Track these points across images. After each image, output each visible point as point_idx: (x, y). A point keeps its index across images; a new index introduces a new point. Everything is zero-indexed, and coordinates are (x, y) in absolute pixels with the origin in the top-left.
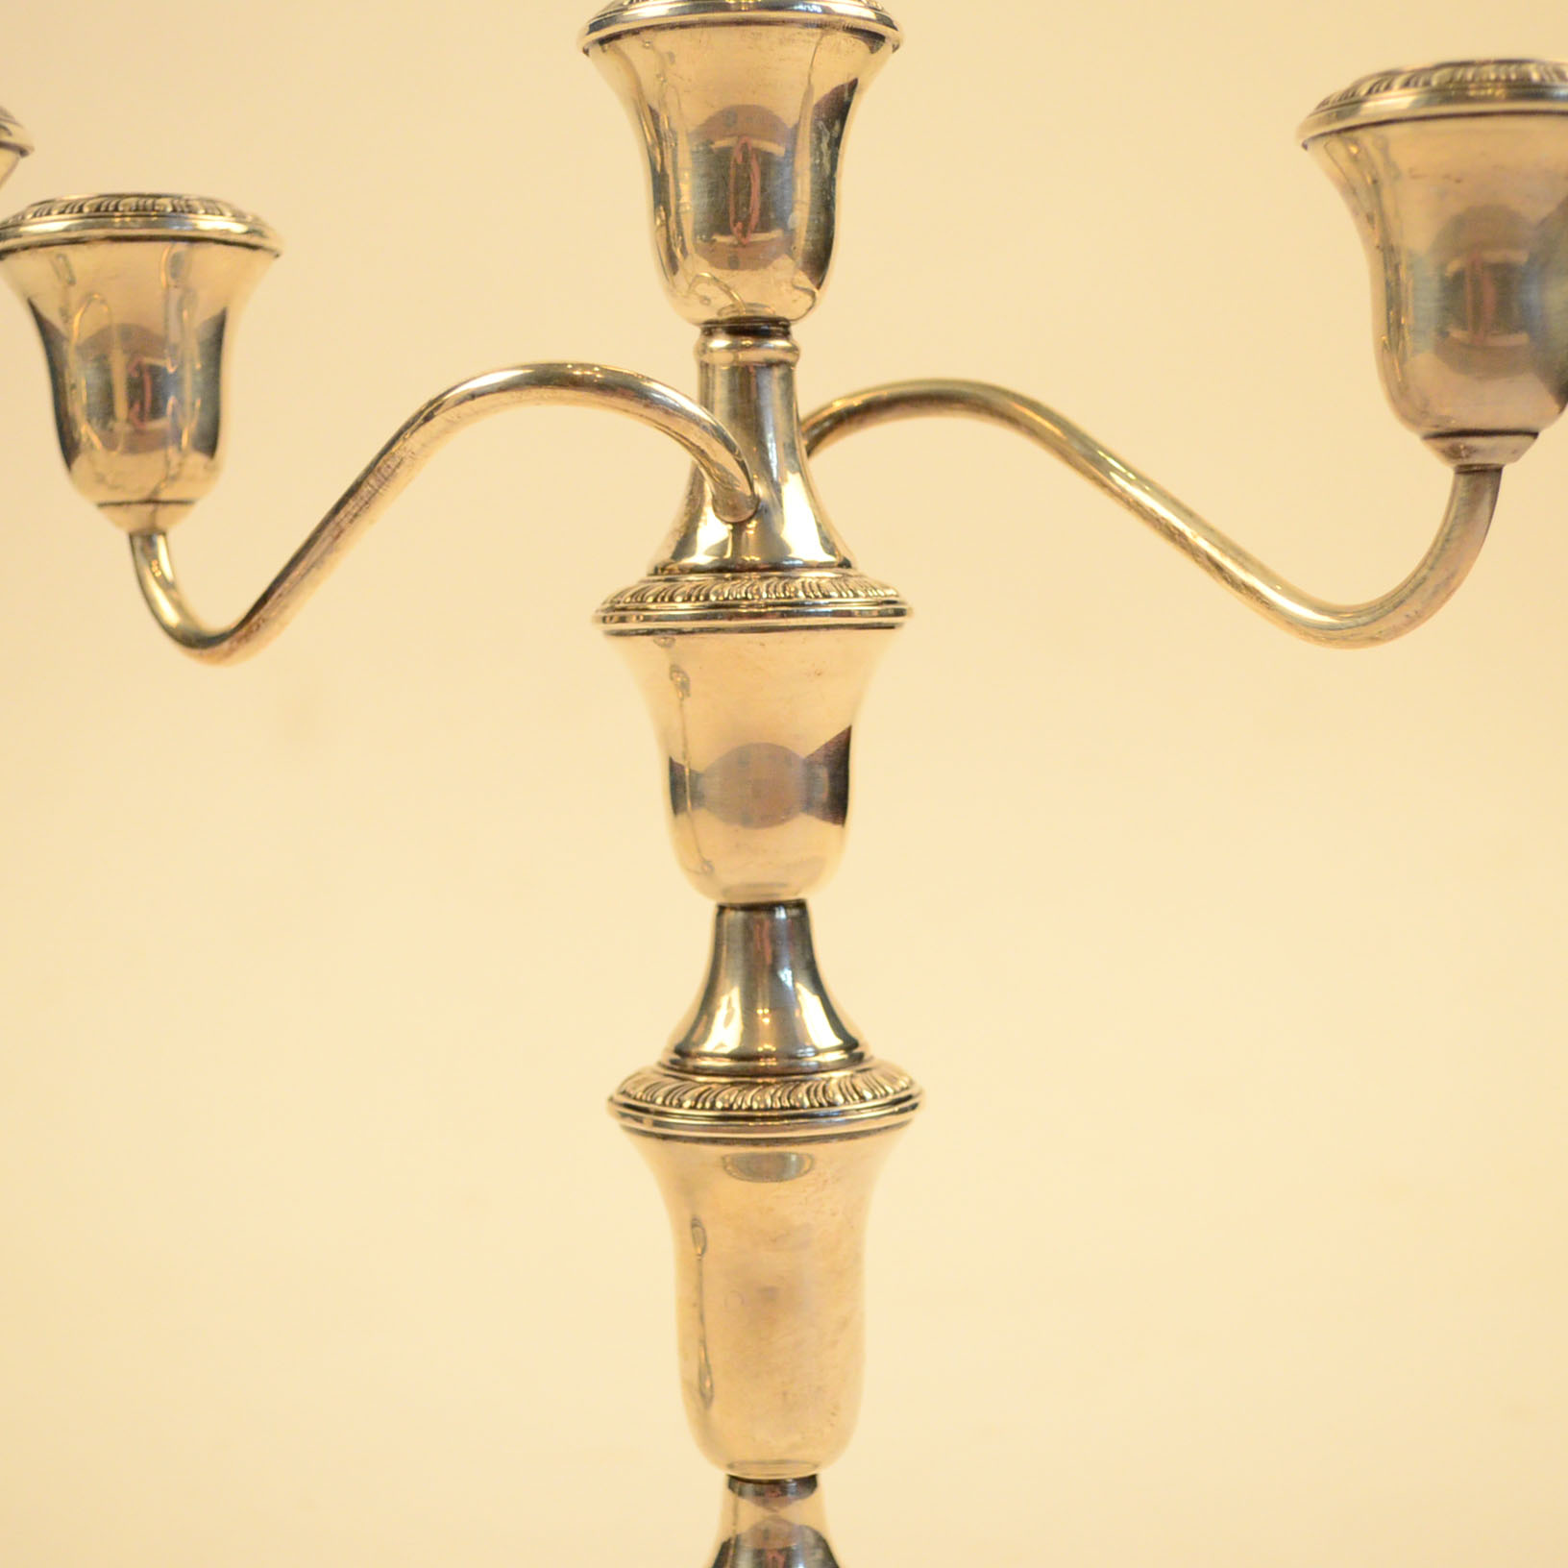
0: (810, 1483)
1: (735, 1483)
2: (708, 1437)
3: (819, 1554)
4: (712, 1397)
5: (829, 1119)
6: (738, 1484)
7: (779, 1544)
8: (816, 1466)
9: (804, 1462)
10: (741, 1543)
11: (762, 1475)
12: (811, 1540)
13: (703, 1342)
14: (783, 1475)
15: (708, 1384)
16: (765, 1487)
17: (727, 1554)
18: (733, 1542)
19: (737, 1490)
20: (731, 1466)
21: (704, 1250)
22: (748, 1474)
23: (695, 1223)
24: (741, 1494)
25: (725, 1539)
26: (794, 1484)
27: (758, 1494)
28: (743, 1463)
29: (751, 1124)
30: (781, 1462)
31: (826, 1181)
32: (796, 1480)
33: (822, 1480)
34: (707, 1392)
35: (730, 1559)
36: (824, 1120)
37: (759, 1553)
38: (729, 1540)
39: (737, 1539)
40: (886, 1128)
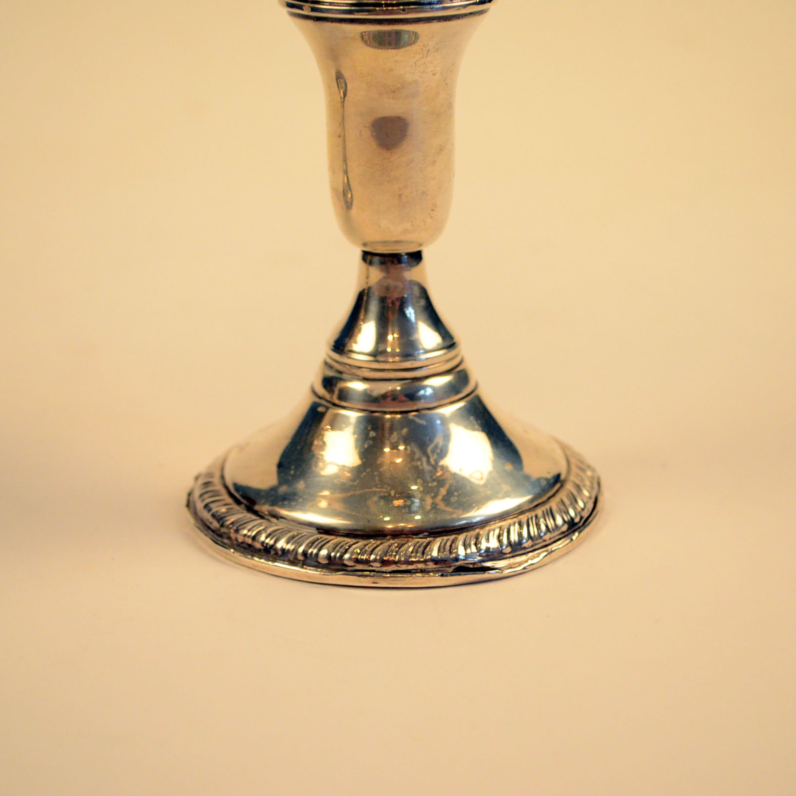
0: (417, 257)
1: (367, 257)
2: (349, 227)
3: (423, 302)
4: (352, 203)
5: (432, 6)
6: (369, 257)
7: (396, 295)
8: (420, 245)
9: (412, 242)
10: (371, 292)
11: (383, 250)
12: (416, 291)
13: (345, 160)
14: (398, 250)
15: (349, 196)
16: (387, 259)
17: (363, 299)
18: (366, 291)
19: (368, 261)
20: (365, 245)
21: (345, 95)
22: (375, 250)
23: (339, 76)
24: (371, 263)
25: (360, 289)
26: (406, 257)
27: (382, 263)
28: (372, 243)
29: (377, 9)
30: (397, 242)
31: (429, 51)
32: (407, 254)
33: (425, 255)
34: (349, 200)
35: (364, 304)
36: (428, 7)
37: (383, 300)
38: (364, 290)
39: (369, 288)
40: (471, 14)
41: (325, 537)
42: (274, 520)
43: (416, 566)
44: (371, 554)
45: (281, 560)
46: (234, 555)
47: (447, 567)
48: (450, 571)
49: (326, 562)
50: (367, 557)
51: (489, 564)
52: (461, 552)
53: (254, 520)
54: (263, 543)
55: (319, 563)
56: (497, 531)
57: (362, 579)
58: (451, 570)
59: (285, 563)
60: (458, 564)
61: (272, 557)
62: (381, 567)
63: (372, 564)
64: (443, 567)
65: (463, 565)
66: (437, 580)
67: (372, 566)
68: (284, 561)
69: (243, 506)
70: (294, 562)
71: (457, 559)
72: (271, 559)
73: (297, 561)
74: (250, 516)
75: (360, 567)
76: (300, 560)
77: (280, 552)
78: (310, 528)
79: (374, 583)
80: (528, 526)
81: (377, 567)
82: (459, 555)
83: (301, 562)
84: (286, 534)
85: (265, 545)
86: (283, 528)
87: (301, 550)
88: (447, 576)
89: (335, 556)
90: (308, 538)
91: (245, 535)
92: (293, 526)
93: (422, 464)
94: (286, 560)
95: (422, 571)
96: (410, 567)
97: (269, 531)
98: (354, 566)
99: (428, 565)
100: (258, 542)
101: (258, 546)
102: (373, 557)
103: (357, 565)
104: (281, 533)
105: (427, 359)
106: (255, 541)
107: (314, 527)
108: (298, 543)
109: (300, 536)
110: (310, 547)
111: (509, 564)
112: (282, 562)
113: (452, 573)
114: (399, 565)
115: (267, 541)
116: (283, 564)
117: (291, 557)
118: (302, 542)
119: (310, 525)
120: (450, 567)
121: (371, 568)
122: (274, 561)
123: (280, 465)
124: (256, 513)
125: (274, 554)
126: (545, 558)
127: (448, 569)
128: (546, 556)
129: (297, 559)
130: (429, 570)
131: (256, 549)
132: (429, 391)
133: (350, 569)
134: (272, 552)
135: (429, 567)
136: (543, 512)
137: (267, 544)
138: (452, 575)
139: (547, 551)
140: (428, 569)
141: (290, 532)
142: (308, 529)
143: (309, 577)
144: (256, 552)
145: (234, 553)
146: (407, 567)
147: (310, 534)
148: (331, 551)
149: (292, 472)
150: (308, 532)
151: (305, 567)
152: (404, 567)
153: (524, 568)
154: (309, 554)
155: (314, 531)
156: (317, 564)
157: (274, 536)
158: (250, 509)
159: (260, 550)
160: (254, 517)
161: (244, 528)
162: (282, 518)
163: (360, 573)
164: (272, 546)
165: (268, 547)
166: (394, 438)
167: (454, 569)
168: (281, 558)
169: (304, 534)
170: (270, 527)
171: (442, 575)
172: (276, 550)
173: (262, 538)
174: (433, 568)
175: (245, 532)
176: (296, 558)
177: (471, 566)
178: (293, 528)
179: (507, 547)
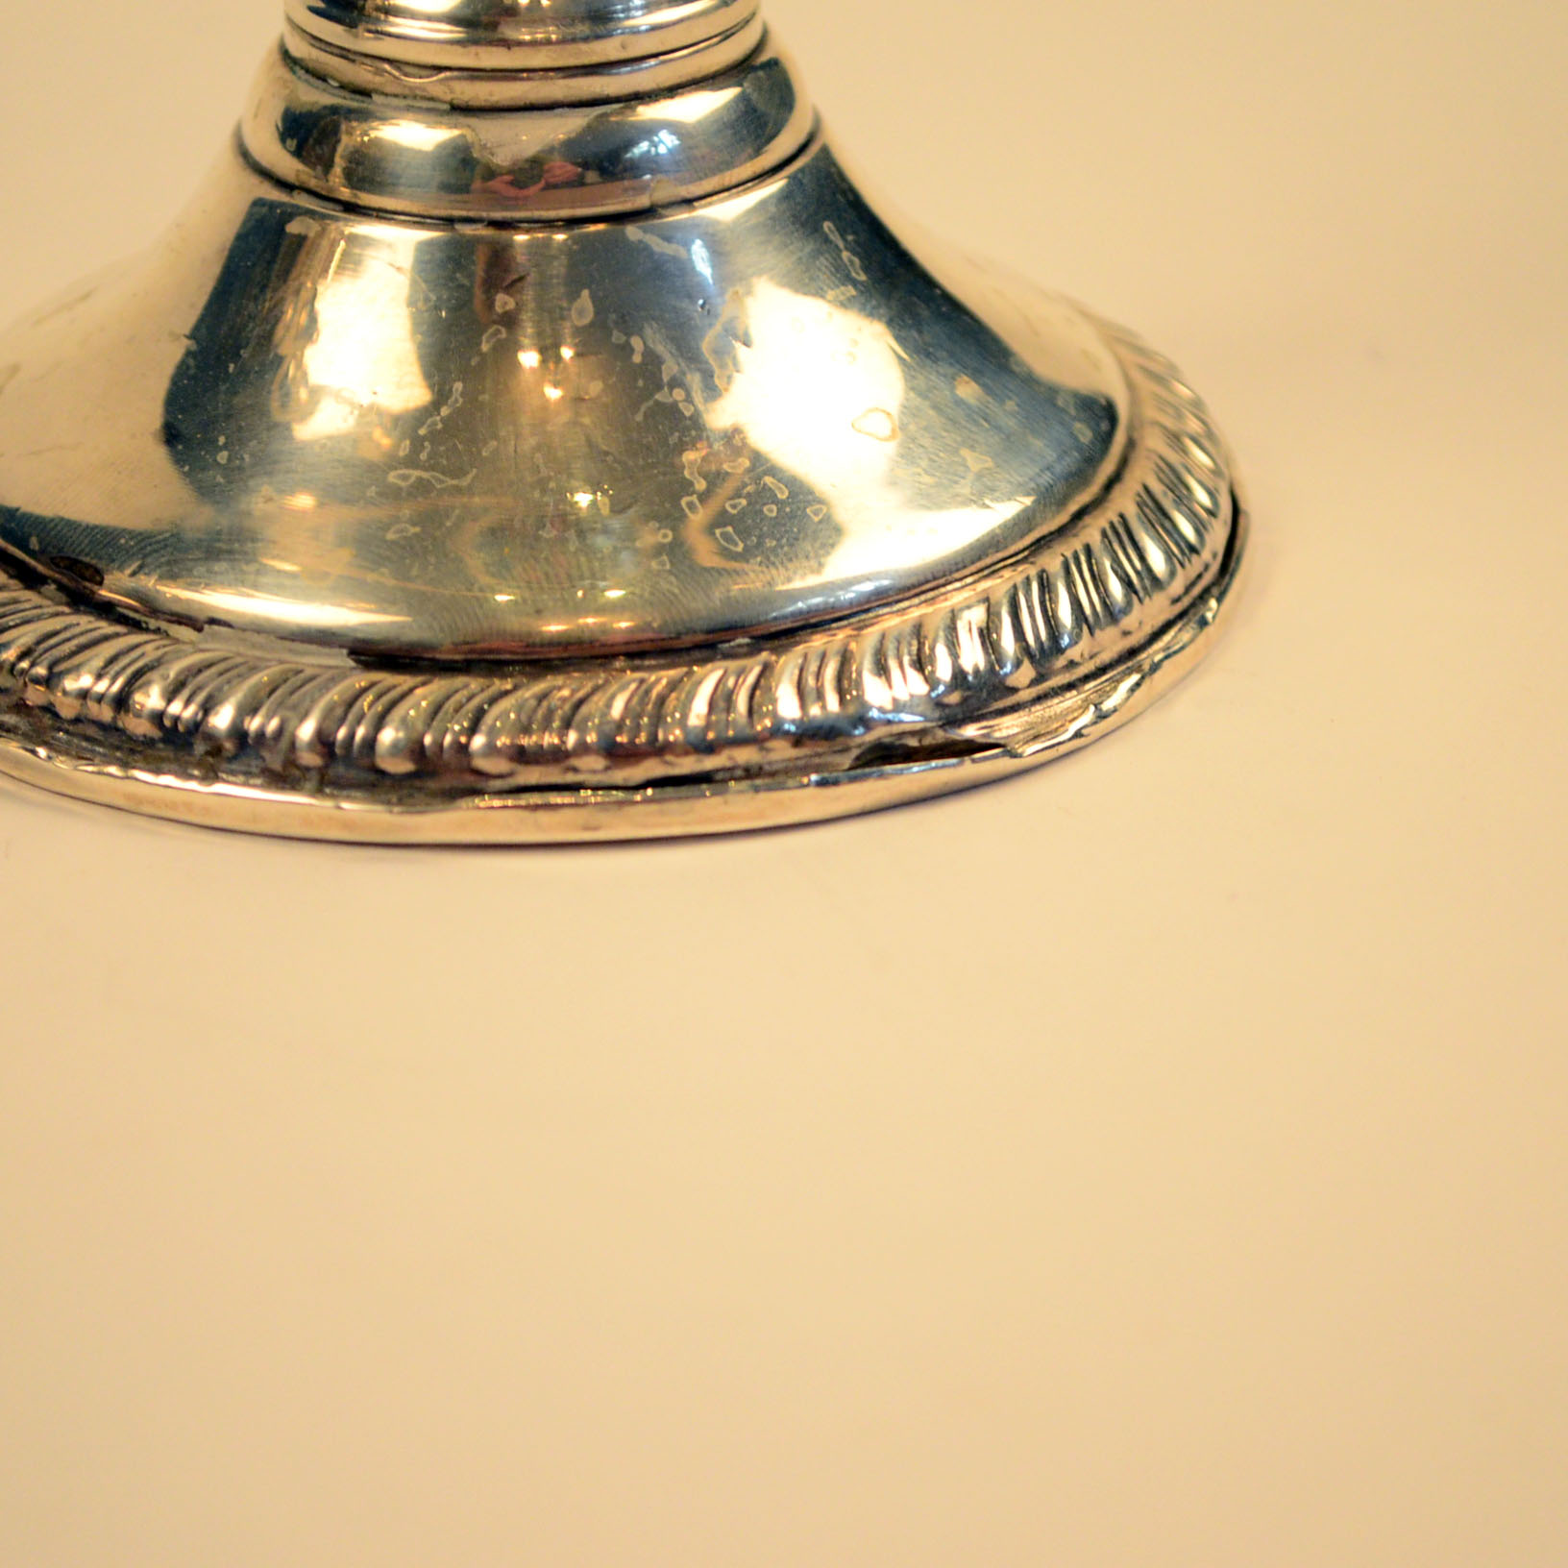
41: (386, 678)
42: (184, 633)
43: (730, 758)
44: (567, 724)
45: (233, 773)
46: (48, 765)
47: (835, 752)
48: (847, 766)
49: (404, 766)
50: (556, 741)
51: (971, 731)
52: (877, 694)
53: (106, 638)
54: (158, 717)
55: (382, 773)
56: (977, 615)
57: (543, 817)
58: (846, 761)
59: (252, 781)
60: (871, 737)
61: (199, 765)
62: (607, 769)
63: (575, 762)
64: (819, 755)
65: (887, 740)
66: (805, 800)
67: (575, 770)
68: (248, 774)
69: (51, 588)
70: (285, 777)
71: (863, 721)
72: (196, 772)
73: (297, 773)
74: (87, 623)
75: (532, 775)
76: (307, 769)
77: (229, 746)
78: (326, 650)
79: (586, 828)
80: (1070, 585)
81: (594, 772)
82: (870, 708)
83: (314, 776)
84: (242, 677)
85: (167, 723)
86: (225, 659)
87: (306, 731)
88: (836, 783)
89: (439, 745)
90: (325, 688)
91: (84, 695)
92: (261, 647)
93: (689, 399)
94: (254, 770)
95: (750, 773)
96: (710, 763)
97: (173, 671)
98: (510, 774)
99: (768, 750)
100: (138, 715)
101: (140, 727)
102: (572, 738)
103: (520, 768)
104: (221, 674)
105: (654, 28)
106: (127, 711)
107: (341, 646)
108: (294, 708)
109: (294, 681)
110: (342, 721)
111: (1032, 726)
112: (241, 779)
113: (853, 773)
114: (669, 758)
115: (176, 708)
116: (246, 784)
117: (275, 763)
118: (307, 703)
119: (322, 638)
120: (846, 750)
121: (570, 778)
122: (211, 775)
123: (171, 435)
124: (106, 610)
125: (208, 753)
126: (1138, 693)
127: (837, 759)
128: (1138, 684)
129: (298, 767)
130: (775, 767)
131: (131, 738)
132: (667, 142)
133: (498, 784)
134: (200, 748)
135: (774, 756)
136: (1104, 534)
137: (176, 719)
138: (853, 780)
139: (1138, 669)
140: (770, 763)
141: (254, 669)
142: (320, 655)
143: (347, 825)
144: (132, 751)
145: (49, 758)
146: (700, 761)
147: (329, 674)
148: (420, 726)
149: (223, 457)
150: (320, 666)
151: (328, 790)
152: (688, 765)
153: (1078, 734)
154: (338, 744)
155: (342, 660)
156: (372, 777)
157: (199, 688)
158: (81, 600)
159: (149, 742)
160: (106, 627)
161: (76, 669)
162: (213, 621)
163: (535, 799)
164: (197, 727)
165: (181, 728)
166: (581, 313)
167: (858, 758)
168: (234, 766)
169: (309, 672)
170: (178, 658)
171: (822, 783)
172: (211, 737)
173: (151, 698)
174: (789, 760)
175: (85, 681)
176: (291, 761)
177: (913, 742)
178: (258, 653)
179: (1018, 664)
